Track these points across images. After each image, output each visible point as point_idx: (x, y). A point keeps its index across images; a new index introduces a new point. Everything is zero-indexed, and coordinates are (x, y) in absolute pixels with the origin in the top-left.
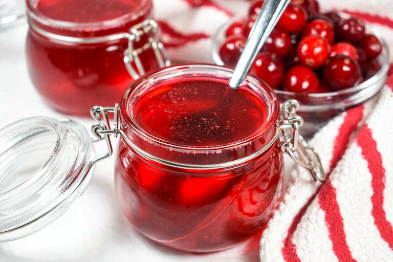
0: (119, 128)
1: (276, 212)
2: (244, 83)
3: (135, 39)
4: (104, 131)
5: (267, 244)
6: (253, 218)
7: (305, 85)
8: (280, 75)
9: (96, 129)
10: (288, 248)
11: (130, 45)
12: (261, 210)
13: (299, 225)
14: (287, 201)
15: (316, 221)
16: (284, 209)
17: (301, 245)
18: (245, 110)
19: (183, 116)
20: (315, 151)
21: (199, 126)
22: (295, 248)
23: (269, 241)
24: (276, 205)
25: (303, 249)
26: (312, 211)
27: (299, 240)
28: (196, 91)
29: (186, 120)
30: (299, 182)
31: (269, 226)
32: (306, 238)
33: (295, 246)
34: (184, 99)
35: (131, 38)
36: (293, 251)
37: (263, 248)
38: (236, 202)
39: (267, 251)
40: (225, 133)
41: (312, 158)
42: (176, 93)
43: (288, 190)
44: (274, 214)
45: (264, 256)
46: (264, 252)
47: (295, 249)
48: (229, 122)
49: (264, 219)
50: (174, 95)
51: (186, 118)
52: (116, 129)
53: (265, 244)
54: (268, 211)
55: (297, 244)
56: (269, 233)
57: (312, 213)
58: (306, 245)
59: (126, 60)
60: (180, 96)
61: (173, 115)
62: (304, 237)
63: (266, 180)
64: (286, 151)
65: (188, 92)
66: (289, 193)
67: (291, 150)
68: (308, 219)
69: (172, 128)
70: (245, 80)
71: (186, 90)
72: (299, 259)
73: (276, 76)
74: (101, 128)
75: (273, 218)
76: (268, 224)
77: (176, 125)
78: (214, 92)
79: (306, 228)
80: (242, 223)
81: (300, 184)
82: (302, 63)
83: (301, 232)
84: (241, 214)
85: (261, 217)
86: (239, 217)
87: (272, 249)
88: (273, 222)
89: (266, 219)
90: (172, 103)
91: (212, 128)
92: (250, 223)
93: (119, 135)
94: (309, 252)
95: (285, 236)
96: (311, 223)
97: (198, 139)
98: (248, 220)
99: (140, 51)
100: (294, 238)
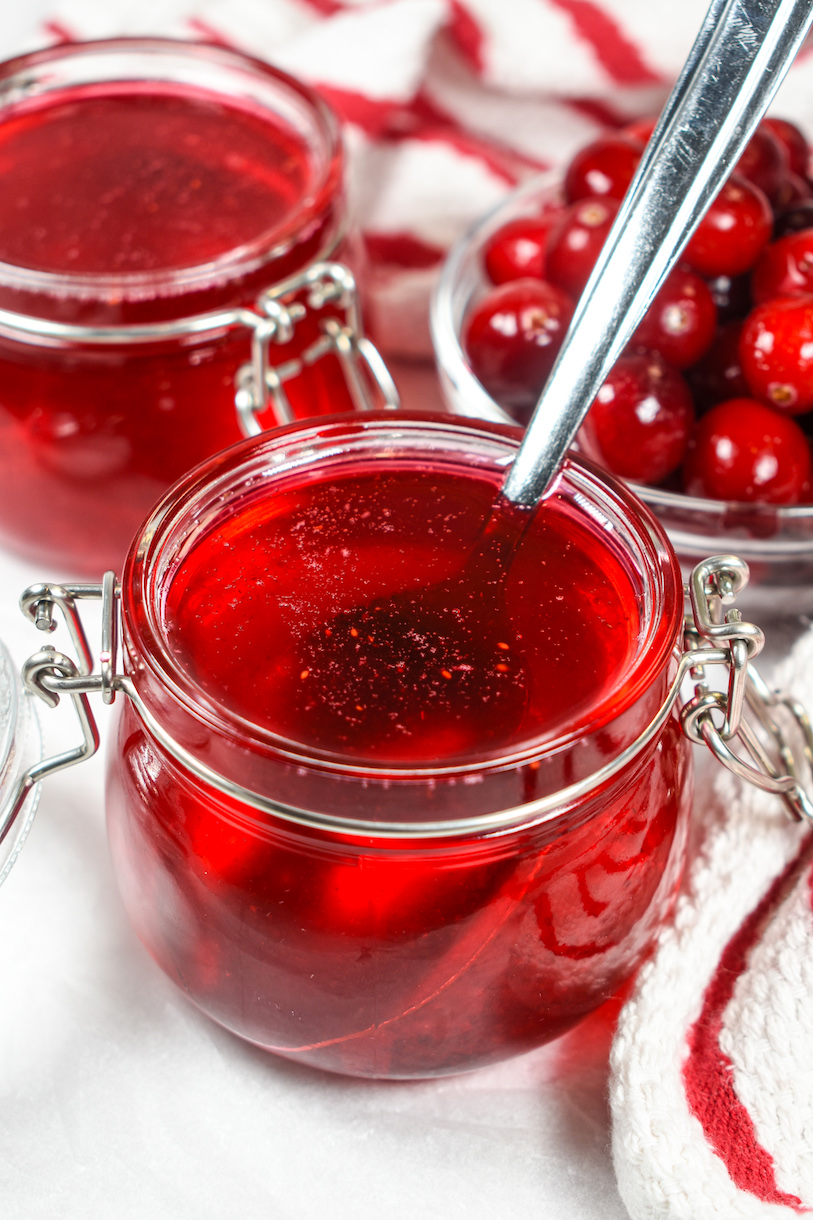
0: (120, 671)
1: (665, 936)
2: (557, 485)
3: (276, 334)
4: (69, 681)
5: (634, 1064)
6: (587, 963)
7: (766, 469)
8: (679, 434)
9: (42, 673)
10: (705, 1066)
11: (257, 351)
12: (617, 930)
13: (742, 981)
14: (702, 896)
15: (803, 974)
16: (691, 927)
17: (751, 1059)
18: (560, 599)
19: (342, 622)
20: (798, 710)
21: (401, 664)
22: (729, 1068)
23: (642, 1051)
24: (664, 911)
25: (756, 1073)
26: (789, 938)
27: (744, 1044)
28: (389, 520)
29: (355, 640)
30: (740, 821)
31: (639, 993)
32: (766, 1034)
33: (729, 1061)
34: (345, 553)
35: (263, 329)
36: (722, 1080)
37: (621, 1077)
38: (530, 920)
39: (636, 1095)
40: (492, 693)
41: (785, 733)
42: (316, 530)
43: (704, 848)
44: (656, 942)
45: (623, 1109)
46: (626, 1093)
47: (729, 1073)
48: (504, 646)
49: (623, 966)
50: (310, 536)
51: (354, 633)
52: (110, 675)
53: (627, 1066)
54: (639, 936)
55: (735, 1056)
56: (640, 1020)
57: (787, 946)
58: (766, 1061)
59: (243, 400)
60: (333, 541)
61: (309, 618)
62: (760, 1032)
63: (634, 826)
64: (701, 734)
65: (360, 521)
66: (707, 860)
67: (720, 731)
68: (775, 964)
69: (304, 675)
70: (561, 475)
71: (351, 514)
72: (744, 1111)
73: (662, 438)
74: (57, 672)
75: (654, 961)
76: (638, 983)
77: (321, 662)
78: (450, 524)
79: (769, 999)
80: (548, 982)
81: (744, 829)
82: (750, 389)
83: (751, 1011)
84: (547, 954)
85: (615, 960)
86: (541, 966)
87: (653, 1086)
88: (652, 974)
89: (630, 964)
90: (306, 570)
91: (447, 674)
92: (577, 980)
93: (119, 694)
94: (779, 1084)
95: (695, 1016)
96: (785, 979)
97: (398, 720)
98: (571, 973)
99: (292, 369)
100: (724, 1031)
